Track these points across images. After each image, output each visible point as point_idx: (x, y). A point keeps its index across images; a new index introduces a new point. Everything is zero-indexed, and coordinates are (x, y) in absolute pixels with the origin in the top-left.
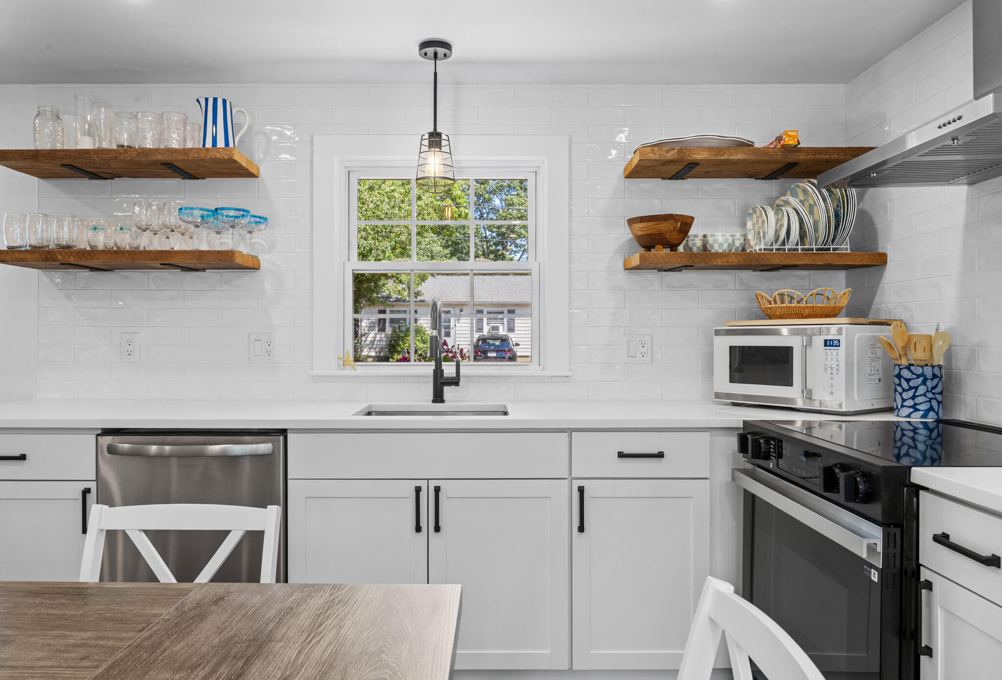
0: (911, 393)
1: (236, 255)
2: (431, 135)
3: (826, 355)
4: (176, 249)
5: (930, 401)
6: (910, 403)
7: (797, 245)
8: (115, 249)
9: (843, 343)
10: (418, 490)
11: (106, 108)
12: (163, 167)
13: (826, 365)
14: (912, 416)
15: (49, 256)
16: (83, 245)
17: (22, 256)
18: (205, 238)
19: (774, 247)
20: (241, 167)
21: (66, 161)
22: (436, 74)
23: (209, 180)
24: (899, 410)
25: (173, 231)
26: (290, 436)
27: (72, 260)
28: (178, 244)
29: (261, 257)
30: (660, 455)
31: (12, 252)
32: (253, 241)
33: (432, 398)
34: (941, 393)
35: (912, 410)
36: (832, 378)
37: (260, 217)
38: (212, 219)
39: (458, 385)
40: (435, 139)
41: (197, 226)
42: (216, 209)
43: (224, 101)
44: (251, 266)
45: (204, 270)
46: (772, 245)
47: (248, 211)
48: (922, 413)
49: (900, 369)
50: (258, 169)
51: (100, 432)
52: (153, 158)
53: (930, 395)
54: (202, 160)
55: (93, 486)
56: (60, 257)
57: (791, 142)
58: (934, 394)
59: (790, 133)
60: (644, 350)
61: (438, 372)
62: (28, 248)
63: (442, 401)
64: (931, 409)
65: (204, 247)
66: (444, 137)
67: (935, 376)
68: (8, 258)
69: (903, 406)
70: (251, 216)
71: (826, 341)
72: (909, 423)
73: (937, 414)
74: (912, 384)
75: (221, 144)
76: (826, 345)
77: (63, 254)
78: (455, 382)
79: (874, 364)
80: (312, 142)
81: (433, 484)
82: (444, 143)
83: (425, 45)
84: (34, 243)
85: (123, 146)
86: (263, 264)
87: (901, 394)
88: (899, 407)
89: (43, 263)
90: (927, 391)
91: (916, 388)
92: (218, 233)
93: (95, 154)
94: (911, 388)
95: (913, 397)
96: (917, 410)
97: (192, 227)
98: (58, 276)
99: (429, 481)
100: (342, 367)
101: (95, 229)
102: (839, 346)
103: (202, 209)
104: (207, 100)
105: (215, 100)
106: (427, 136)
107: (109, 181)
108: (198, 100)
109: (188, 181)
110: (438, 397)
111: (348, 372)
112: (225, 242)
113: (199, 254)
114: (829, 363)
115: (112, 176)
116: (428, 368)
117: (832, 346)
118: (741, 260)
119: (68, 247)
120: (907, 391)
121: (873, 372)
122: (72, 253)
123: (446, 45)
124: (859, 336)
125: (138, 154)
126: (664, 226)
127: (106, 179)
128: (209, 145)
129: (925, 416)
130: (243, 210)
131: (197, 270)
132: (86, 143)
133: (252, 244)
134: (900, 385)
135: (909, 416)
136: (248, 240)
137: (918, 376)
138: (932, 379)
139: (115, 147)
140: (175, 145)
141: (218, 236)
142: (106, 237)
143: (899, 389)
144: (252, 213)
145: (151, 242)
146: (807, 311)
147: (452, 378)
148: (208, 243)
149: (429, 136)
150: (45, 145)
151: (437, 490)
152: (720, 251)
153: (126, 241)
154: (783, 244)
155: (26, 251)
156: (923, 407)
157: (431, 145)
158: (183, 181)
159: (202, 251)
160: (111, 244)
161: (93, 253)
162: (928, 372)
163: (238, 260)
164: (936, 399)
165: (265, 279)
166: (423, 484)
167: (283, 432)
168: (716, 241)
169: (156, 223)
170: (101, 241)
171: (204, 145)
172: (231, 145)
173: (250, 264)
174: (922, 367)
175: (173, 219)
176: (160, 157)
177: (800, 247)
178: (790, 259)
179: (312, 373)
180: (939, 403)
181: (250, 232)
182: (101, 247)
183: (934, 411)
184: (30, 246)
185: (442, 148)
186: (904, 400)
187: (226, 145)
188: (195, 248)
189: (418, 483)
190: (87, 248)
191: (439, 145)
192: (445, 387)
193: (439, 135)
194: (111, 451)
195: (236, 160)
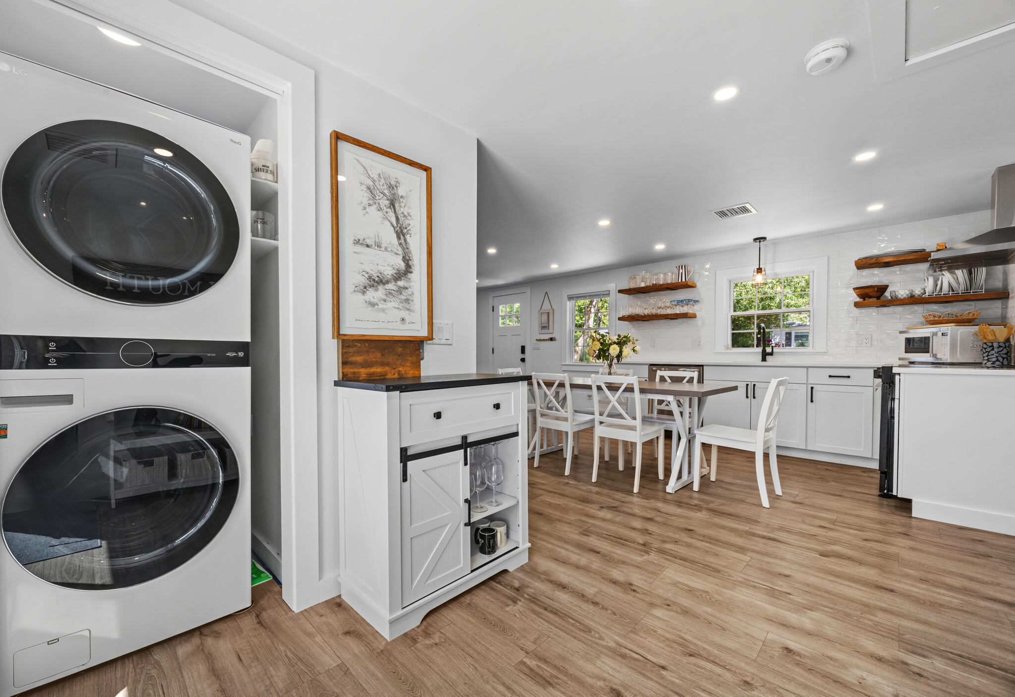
0: (986, 354)
1: (689, 314)
2: (758, 269)
3: (942, 339)
4: (669, 313)
5: (997, 357)
6: (986, 358)
7: (949, 292)
8: (651, 314)
9: (949, 334)
10: (747, 385)
11: (649, 274)
12: (666, 288)
13: (942, 344)
14: (988, 364)
15: (633, 318)
16: (641, 314)
20: (691, 285)
21: (638, 290)
22: (760, 248)
23: (680, 290)
25: (668, 308)
26: (704, 367)
27: (640, 318)
28: (669, 311)
30: (849, 377)
31: (624, 317)
32: (694, 308)
33: (761, 360)
35: (987, 361)
37: (697, 301)
38: (680, 303)
40: (759, 270)
41: (676, 306)
42: (682, 300)
43: (685, 266)
44: (694, 316)
45: (677, 319)
46: (930, 294)
47: (692, 300)
48: (992, 362)
50: (696, 284)
51: (649, 365)
52: (662, 286)
53: (997, 355)
54: (678, 285)
55: (647, 379)
57: (941, 248)
58: (1000, 354)
59: (939, 245)
60: (867, 341)
61: (764, 352)
63: (765, 361)
64: (998, 361)
65: (678, 312)
67: (1000, 347)
68: (622, 319)
71: (942, 333)
72: (986, 366)
74: (987, 350)
75: (684, 280)
76: (942, 335)
77: (637, 317)
78: (771, 354)
79: (976, 343)
80: (716, 273)
81: (753, 383)
83: (755, 240)
85: (654, 284)
86: (697, 315)
89: (632, 320)
90: (996, 353)
91: (989, 352)
93: (646, 287)
94: (986, 352)
95: (987, 356)
96: (990, 361)
97: (674, 306)
98: (635, 323)
100: (727, 348)
101: (646, 309)
102: (947, 335)
103: (677, 300)
104: (679, 266)
105: (682, 265)
106: (756, 270)
108: (676, 266)
109: (672, 291)
110: (764, 359)
111: (729, 351)
112: (685, 310)
113: (677, 314)
114: (943, 342)
115: (649, 292)
116: (760, 349)
119: (638, 315)
121: (975, 346)
123: (764, 238)
124: (961, 332)
125: (659, 286)
127: (647, 294)
128: (680, 281)
129: (994, 363)
131: (675, 320)
132: (643, 285)
135: (986, 364)
136: (692, 309)
137: (990, 347)
138: (998, 348)
139: (651, 285)
140: (669, 282)
141: (682, 308)
142: (648, 311)
144: (694, 300)
145: (661, 311)
146: (945, 321)
147: (769, 353)
148: (680, 311)
150: (633, 287)
151: (754, 385)
152: (902, 298)
153: (654, 312)
154: (939, 292)
155: (626, 317)
156: (994, 360)
157: (758, 273)
160: (649, 313)
161: (645, 316)
162: (996, 345)
163: (689, 316)
164: (1001, 356)
165: (698, 321)
166: (749, 383)
167: (702, 366)
168: (899, 294)
169: (663, 306)
170: (646, 312)
171: (678, 281)
172: (687, 280)
174: (992, 343)
175: (668, 304)
176: (665, 286)
177: (951, 293)
178: (941, 299)
179: (715, 351)
180: (1004, 358)
181: (693, 306)
182: (646, 314)
183: (1000, 361)
184: (628, 315)
186: (984, 357)
187: (686, 280)
188: (675, 313)
189: (748, 383)
190: (643, 315)
191: (761, 272)
192: (767, 356)
193: (761, 269)
194: (652, 370)
195: (689, 284)
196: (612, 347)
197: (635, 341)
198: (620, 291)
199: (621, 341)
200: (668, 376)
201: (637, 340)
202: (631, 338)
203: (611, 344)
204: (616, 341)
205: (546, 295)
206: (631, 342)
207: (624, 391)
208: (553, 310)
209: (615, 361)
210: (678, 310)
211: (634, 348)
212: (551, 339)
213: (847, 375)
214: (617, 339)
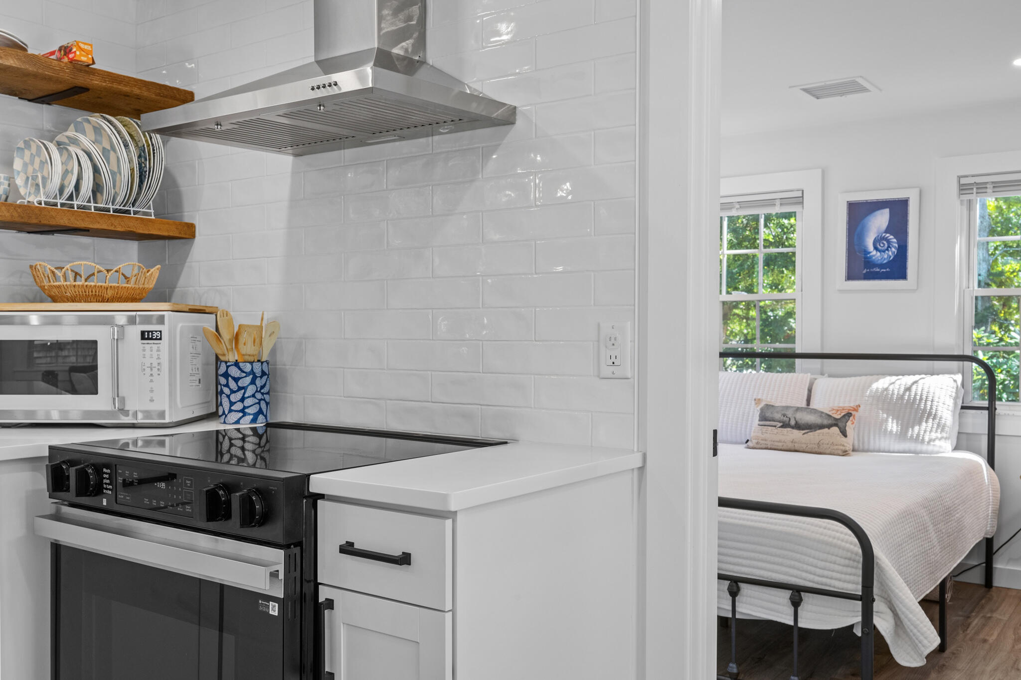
0: (239, 395)
3: (144, 350)
5: (259, 403)
6: (239, 406)
7: (89, 201)
9: (164, 335)
13: (143, 364)
14: (241, 421)
19: (59, 201)
24: (226, 416)
34: (268, 393)
35: (241, 414)
36: (151, 381)
46: (55, 197)
48: (251, 417)
49: (228, 367)
53: (259, 396)
57: (84, 59)
58: (263, 394)
59: (82, 46)
64: (260, 412)
67: (263, 373)
69: (230, 411)
71: (143, 333)
72: (238, 430)
73: (266, 416)
74: (240, 384)
76: (143, 338)
79: (195, 361)
87: (228, 396)
88: (226, 412)
90: (257, 391)
91: (245, 388)
94: (240, 389)
95: (242, 400)
96: (245, 414)
102: (160, 339)
114: (147, 361)
117: (152, 339)
118: (15, 214)
120: (235, 392)
121: (194, 372)
124: (182, 327)
129: (254, 421)
134: (227, 385)
135: (237, 422)
137: (248, 374)
138: (261, 377)
143: (226, 391)
146: (110, 293)
154: (70, 198)
156: (253, 410)
162: (257, 368)
164: (264, 400)
174: (251, 363)
177: (92, 205)
178: (83, 220)
180: (267, 404)
183: (263, 414)
186: (232, 404)
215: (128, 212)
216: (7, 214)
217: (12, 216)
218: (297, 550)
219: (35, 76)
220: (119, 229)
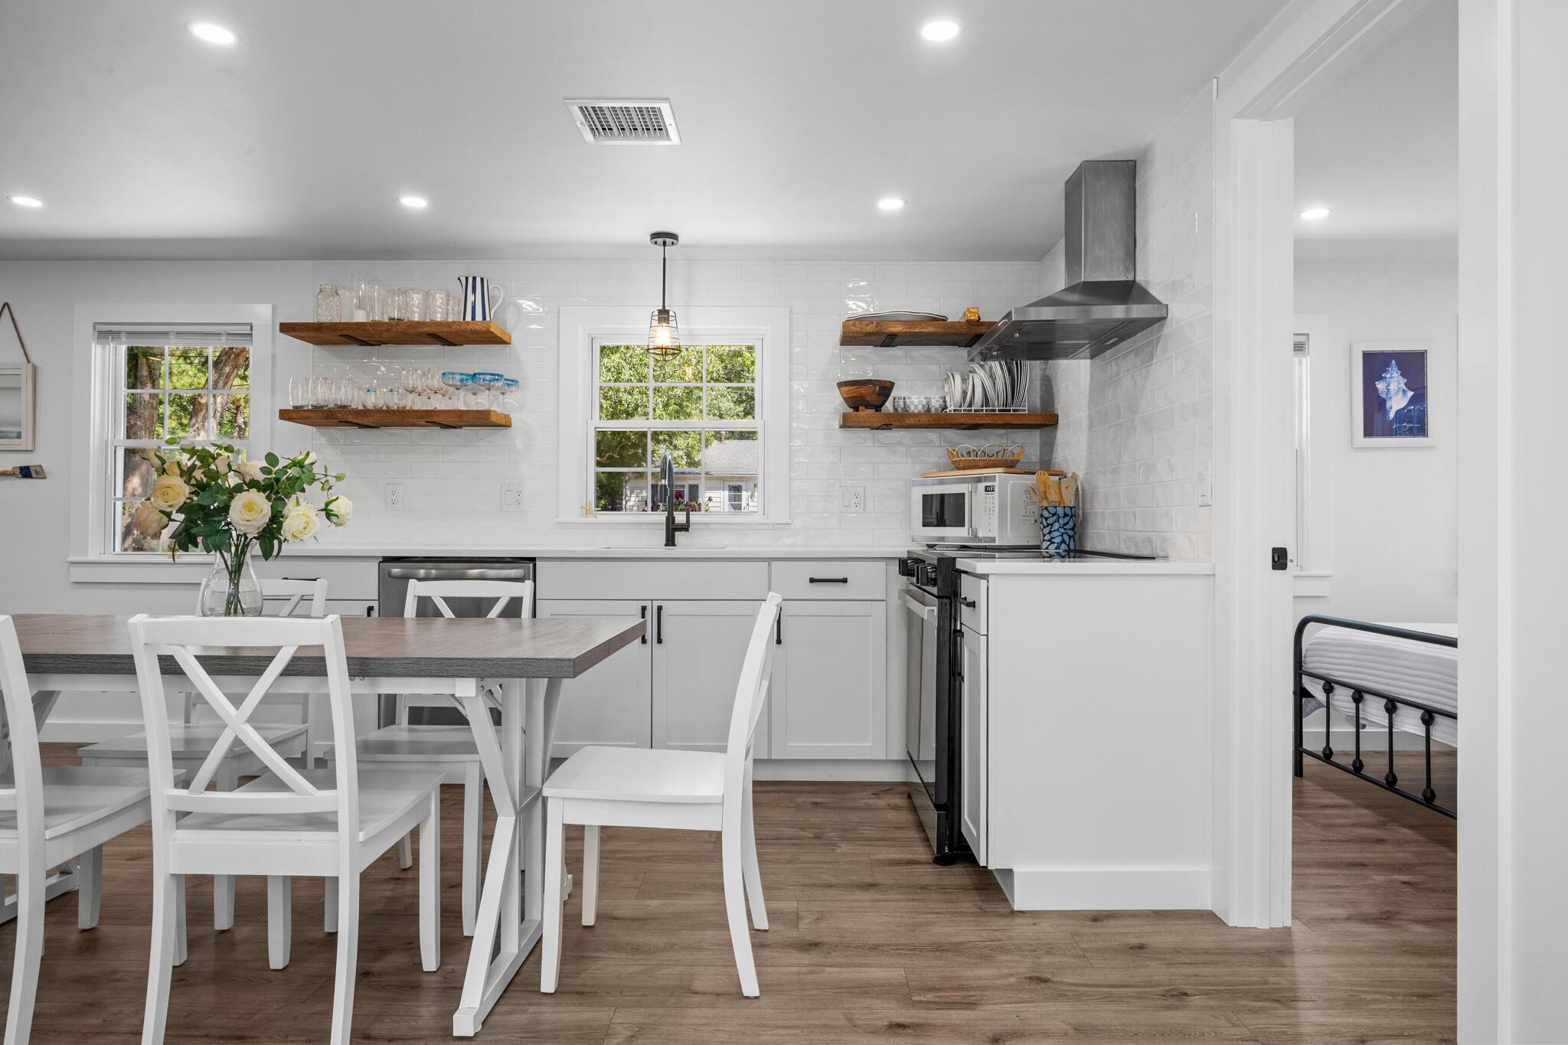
0: (1046, 530)
1: (492, 414)
2: (660, 312)
3: (986, 498)
4: (438, 408)
5: (1062, 536)
6: (1047, 537)
8: (385, 408)
9: (997, 489)
10: (644, 609)
11: (378, 285)
12: (427, 336)
13: (985, 508)
14: (1049, 548)
15: (330, 415)
16: (358, 405)
17: (307, 414)
18: (462, 399)
19: (963, 408)
20: (496, 337)
21: (345, 333)
22: (664, 259)
23: (465, 346)
25: (436, 393)
26: (539, 563)
27: (350, 418)
28: (438, 404)
29: (511, 416)
30: (845, 581)
31: (298, 411)
32: (505, 401)
33: (665, 542)
34: (1073, 529)
35: (1049, 543)
36: (990, 516)
37: (512, 381)
38: (470, 382)
39: (688, 531)
40: (664, 315)
41: (458, 389)
42: (475, 374)
43: (482, 279)
44: (504, 424)
45: (461, 427)
46: (960, 406)
47: (502, 376)
48: (1056, 545)
49: (1042, 510)
50: (510, 337)
51: (381, 560)
52: (421, 330)
53: (1062, 530)
54: (463, 331)
55: (375, 604)
56: (339, 415)
57: (972, 318)
58: (1065, 529)
59: (971, 310)
60: (857, 500)
61: (670, 520)
62: (310, 407)
63: (674, 545)
64: (1063, 541)
65: (462, 407)
66: (671, 313)
67: (1066, 515)
68: (295, 416)
70: (506, 380)
71: (986, 487)
72: (1047, 552)
73: (1068, 546)
74: (1048, 521)
75: (479, 317)
76: (986, 491)
77: (342, 413)
78: (685, 528)
79: (1029, 507)
80: (559, 313)
81: (656, 604)
82: (671, 318)
83: (655, 236)
84: (315, 403)
85: (394, 319)
86: (513, 422)
89: (324, 421)
90: (1060, 527)
91: (1052, 525)
92: (474, 394)
93: (371, 326)
94: (1048, 525)
95: (1050, 533)
96: (1053, 543)
97: (452, 389)
98: (337, 432)
99: (654, 602)
100: (585, 515)
101: (368, 391)
102: (994, 490)
103: (461, 374)
104: (467, 278)
105: (474, 279)
106: (656, 313)
107: (376, 347)
108: (459, 279)
109: (446, 347)
110: (670, 541)
111: (591, 519)
112: (481, 402)
113: (460, 414)
114: (988, 506)
115: (379, 343)
116: (661, 517)
117: (990, 491)
118: (931, 419)
119: (345, 407)
121: (1028, 514)
122: (350, 412)
123: (674, 236)
124: (1011, 483)
125: (408, 326)
126: (863, 390)
127: (373, 345)
128: (469, 318)
129: (1058, 548)
130: (498, 375)
131: (454, 427)
132: (360, 317)
133: (504, 404)
135: (1047, 548)
136: (501, 401)
137: (1054, 515)
138: (1064, 517)
139: (386, 320)
140: (439, 318)
141: (475, 397)
142: (376, 398)
144: (506, 377)
145: (413, 402)
146: (982, 464)
147: (682, 525)
148: (465, 403)
149: (659, 313)
150: (325, 318)
151: (660, 608)
152: (916, 411)
153: (395, 401)
154: (970, 405)
155: (308, 410)
156: (1058, 540)
157: (660, 320)
158: (443, 347)
159: (462, 411)
160: (380, 404)
161: (366, 412)
162: (1060, 511)
163: (494, 419)
164: (1067, 533)
165: (516, 435)
166: (648, 604)
167: (533, 560)
168: (912, 403)
169: (420, 385)
170: (372, 401)
171: (464, 319)
172: (488, 319)
173: (503, 423)
174: (1055, 507)
175: (436, 382)
176: (427, 329)
177: (984, 408)
178: (974, 419)
179: (557, 520)
180: (1070, 537)
181: (503, 394)
182: (370, 406)
183: (1066, 544)
184: (312, 406)
185: (670, 322)
186: (1044, 535)
187: (484, 318)
188: (455, 408)
189: (644, 603)
190: (361, 408)
191: (667, 320)
192: (676, 533)
193: (667, 312)
194: (390, 575)
195: (492, 330)
196: (238, 503)
197: (332, 481)
198: (287, 328)
199: (277, 480)
200: (445, 599)
201: (338, 478)
202: (316, 469)
203: (238, 489)
204: (261, 477)
205: (6, 308)
206: (317, 485)
207: (287, 672)
208: (35, 369)
209: (256, 549)
210: (463, 401)
211: (327, 505)
212: (26, 472)
213: (841, 578)
214: (264, 470)
215: (1010, 410)
216: (926, 420)
217: (929, 421)
218: (948, 601)
219: (947, 334)
220: (999, 422)
